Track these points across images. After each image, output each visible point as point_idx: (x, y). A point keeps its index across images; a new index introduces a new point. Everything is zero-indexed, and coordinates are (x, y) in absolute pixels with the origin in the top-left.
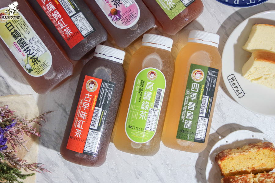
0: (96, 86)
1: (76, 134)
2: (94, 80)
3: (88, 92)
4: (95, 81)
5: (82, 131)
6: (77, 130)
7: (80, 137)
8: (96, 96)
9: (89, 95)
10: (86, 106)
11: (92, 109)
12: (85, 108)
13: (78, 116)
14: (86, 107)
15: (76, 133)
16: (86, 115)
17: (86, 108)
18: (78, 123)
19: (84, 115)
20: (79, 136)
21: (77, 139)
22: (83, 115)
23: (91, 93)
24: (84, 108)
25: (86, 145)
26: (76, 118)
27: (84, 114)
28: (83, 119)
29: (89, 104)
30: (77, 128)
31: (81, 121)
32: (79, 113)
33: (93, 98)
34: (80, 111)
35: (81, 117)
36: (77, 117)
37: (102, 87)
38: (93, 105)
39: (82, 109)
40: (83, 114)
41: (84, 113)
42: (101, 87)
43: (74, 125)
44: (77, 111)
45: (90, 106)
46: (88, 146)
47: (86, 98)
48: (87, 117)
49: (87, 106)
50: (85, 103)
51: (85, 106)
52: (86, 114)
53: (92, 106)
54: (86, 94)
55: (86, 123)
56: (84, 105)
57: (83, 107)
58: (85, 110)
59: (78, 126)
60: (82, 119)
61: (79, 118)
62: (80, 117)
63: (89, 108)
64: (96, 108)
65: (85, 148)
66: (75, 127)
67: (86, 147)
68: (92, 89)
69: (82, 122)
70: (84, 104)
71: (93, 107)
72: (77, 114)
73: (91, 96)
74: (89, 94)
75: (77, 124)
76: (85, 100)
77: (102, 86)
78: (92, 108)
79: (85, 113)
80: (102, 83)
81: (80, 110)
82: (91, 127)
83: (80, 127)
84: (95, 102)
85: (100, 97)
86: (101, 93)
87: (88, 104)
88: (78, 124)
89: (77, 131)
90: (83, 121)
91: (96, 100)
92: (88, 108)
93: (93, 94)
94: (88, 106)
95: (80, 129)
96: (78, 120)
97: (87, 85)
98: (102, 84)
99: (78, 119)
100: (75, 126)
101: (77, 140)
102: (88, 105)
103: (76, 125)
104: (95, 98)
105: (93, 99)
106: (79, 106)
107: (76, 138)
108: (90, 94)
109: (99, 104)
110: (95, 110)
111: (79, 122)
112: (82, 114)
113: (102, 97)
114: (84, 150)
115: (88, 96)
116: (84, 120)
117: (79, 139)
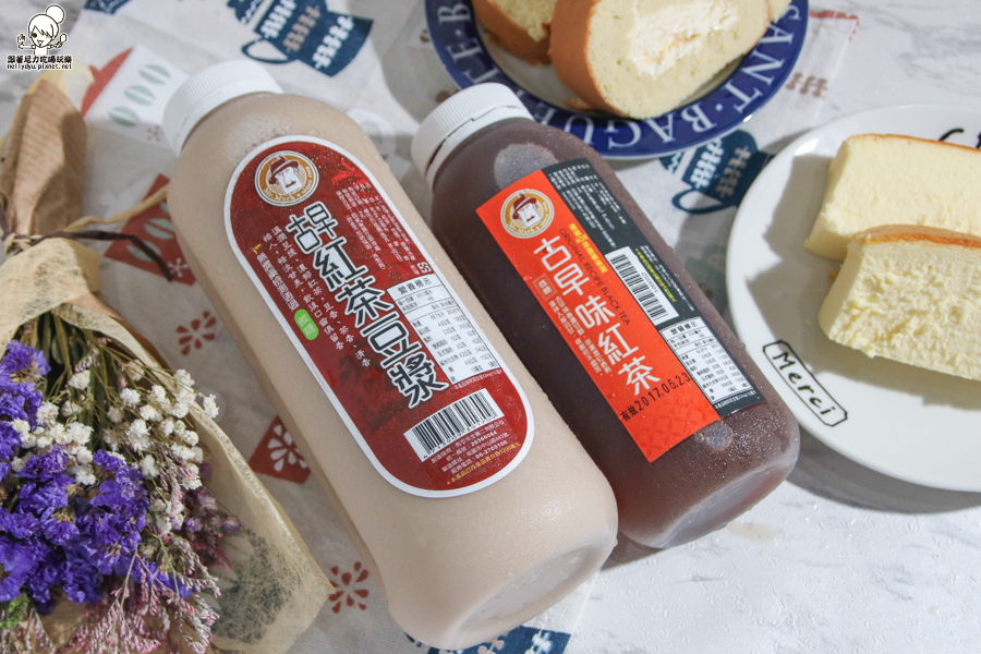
0: (542, 201)
1: (632, 386)
2: (516, 195)
3: (536, 242)
4: (522, 191)
5: (643, 357)
6: (620, 372)
7: (657, 380)
8: (573, 227)
9: (546, 244)
10: (573, 281)
11: (604, 269)
12: (576, 286)
13: (581, 332)
14: (577, 281)
15: (629, 381)
16: (604, 303)
17: (581, 287)
18: (601, 350)
19: (597, 307)
20: (648, 381)
21: (655, 394)
22: (593, 315)
23: (548, 235)
24: (575, 291)
25: (701, 383)
26: (582, 347)
27: (592, 306)
28: (607, 321)
29: (574, 265)
30: (619, 365)
31: (605, 335)
32: (574, 320)
33: (568, 239)
34: (570, 315)
35: (593, 323)
36: (578, 341)
37: (564, 189)
38: (594, 257)
39: (573, 300)
40: (591, 311)
41: (587, 304)
42: (559, 192)
43: (598, 369)
44: (562, 325)
45: (588, 267)
46: (710, 380)
47: (548, 260)
48: (612, 304)
49: (577, 274)
50: (560, 277)
51: (571, 285)
52: (599, 302)
53: (593, 262)
54: (536, 252)
55: (628, 322)
56: (563, 282)
57: (565, 293)
58: (581, 293)
59: (615, 357)
60: (604, 326)
61: (592, 334)
62: (589, 326)
63: (590, 276)
64: (609, 257)
65: (709, 394)
66: (607, 370)
67: (707, 391)
68: (537, 219)
69: (612, 333)
70: (559, 282)
71: (599, 263)
72: (571, 331)
73: (558, 238)
74: (544, 241)
75: (606, 358)
76: (550, 269)
77: (559, 187)
78: (597, 267)
79: (592, 300)
80: (549, 178)
81: (566, 310)
82: (657, 321)
83: (624, 351)
84: (586, 245)
85: (587, 219)
86: (580, 207)
87: (573, 269)
88: (606, 352)
89: (626, 374)
90: (614, 329)
91: (585, 237)
92: (587, 279)
93: (557, 230)
94: (581, 274)
95: (628, 360)
96: (595, 342)
97: (511, 228)
98: (553, 180)
99: (588, 342)
100: (603, 371)
101: (656, 396)
102: (578, 269)
103: (604, 364)
104: (577, 233)
105: (574, 242)
106: (552, 304)
107: (649, 398)
108: (548, 240)
109: (607, 241)
110: (614, 266)
111: (604, 342)
112: (587, 314)
113: (593, 217)
114: (713, 406)
115: (549, 249)
116: (613, 321)
117: (660, 389)
